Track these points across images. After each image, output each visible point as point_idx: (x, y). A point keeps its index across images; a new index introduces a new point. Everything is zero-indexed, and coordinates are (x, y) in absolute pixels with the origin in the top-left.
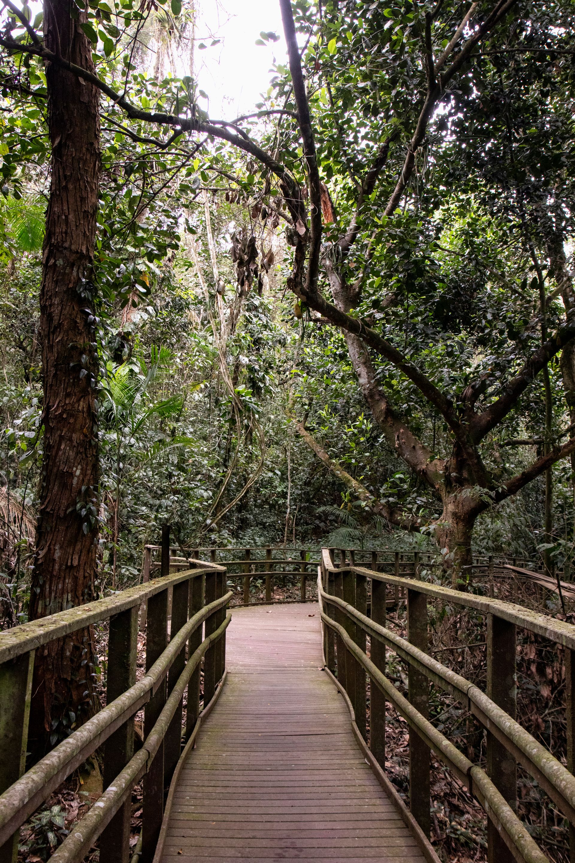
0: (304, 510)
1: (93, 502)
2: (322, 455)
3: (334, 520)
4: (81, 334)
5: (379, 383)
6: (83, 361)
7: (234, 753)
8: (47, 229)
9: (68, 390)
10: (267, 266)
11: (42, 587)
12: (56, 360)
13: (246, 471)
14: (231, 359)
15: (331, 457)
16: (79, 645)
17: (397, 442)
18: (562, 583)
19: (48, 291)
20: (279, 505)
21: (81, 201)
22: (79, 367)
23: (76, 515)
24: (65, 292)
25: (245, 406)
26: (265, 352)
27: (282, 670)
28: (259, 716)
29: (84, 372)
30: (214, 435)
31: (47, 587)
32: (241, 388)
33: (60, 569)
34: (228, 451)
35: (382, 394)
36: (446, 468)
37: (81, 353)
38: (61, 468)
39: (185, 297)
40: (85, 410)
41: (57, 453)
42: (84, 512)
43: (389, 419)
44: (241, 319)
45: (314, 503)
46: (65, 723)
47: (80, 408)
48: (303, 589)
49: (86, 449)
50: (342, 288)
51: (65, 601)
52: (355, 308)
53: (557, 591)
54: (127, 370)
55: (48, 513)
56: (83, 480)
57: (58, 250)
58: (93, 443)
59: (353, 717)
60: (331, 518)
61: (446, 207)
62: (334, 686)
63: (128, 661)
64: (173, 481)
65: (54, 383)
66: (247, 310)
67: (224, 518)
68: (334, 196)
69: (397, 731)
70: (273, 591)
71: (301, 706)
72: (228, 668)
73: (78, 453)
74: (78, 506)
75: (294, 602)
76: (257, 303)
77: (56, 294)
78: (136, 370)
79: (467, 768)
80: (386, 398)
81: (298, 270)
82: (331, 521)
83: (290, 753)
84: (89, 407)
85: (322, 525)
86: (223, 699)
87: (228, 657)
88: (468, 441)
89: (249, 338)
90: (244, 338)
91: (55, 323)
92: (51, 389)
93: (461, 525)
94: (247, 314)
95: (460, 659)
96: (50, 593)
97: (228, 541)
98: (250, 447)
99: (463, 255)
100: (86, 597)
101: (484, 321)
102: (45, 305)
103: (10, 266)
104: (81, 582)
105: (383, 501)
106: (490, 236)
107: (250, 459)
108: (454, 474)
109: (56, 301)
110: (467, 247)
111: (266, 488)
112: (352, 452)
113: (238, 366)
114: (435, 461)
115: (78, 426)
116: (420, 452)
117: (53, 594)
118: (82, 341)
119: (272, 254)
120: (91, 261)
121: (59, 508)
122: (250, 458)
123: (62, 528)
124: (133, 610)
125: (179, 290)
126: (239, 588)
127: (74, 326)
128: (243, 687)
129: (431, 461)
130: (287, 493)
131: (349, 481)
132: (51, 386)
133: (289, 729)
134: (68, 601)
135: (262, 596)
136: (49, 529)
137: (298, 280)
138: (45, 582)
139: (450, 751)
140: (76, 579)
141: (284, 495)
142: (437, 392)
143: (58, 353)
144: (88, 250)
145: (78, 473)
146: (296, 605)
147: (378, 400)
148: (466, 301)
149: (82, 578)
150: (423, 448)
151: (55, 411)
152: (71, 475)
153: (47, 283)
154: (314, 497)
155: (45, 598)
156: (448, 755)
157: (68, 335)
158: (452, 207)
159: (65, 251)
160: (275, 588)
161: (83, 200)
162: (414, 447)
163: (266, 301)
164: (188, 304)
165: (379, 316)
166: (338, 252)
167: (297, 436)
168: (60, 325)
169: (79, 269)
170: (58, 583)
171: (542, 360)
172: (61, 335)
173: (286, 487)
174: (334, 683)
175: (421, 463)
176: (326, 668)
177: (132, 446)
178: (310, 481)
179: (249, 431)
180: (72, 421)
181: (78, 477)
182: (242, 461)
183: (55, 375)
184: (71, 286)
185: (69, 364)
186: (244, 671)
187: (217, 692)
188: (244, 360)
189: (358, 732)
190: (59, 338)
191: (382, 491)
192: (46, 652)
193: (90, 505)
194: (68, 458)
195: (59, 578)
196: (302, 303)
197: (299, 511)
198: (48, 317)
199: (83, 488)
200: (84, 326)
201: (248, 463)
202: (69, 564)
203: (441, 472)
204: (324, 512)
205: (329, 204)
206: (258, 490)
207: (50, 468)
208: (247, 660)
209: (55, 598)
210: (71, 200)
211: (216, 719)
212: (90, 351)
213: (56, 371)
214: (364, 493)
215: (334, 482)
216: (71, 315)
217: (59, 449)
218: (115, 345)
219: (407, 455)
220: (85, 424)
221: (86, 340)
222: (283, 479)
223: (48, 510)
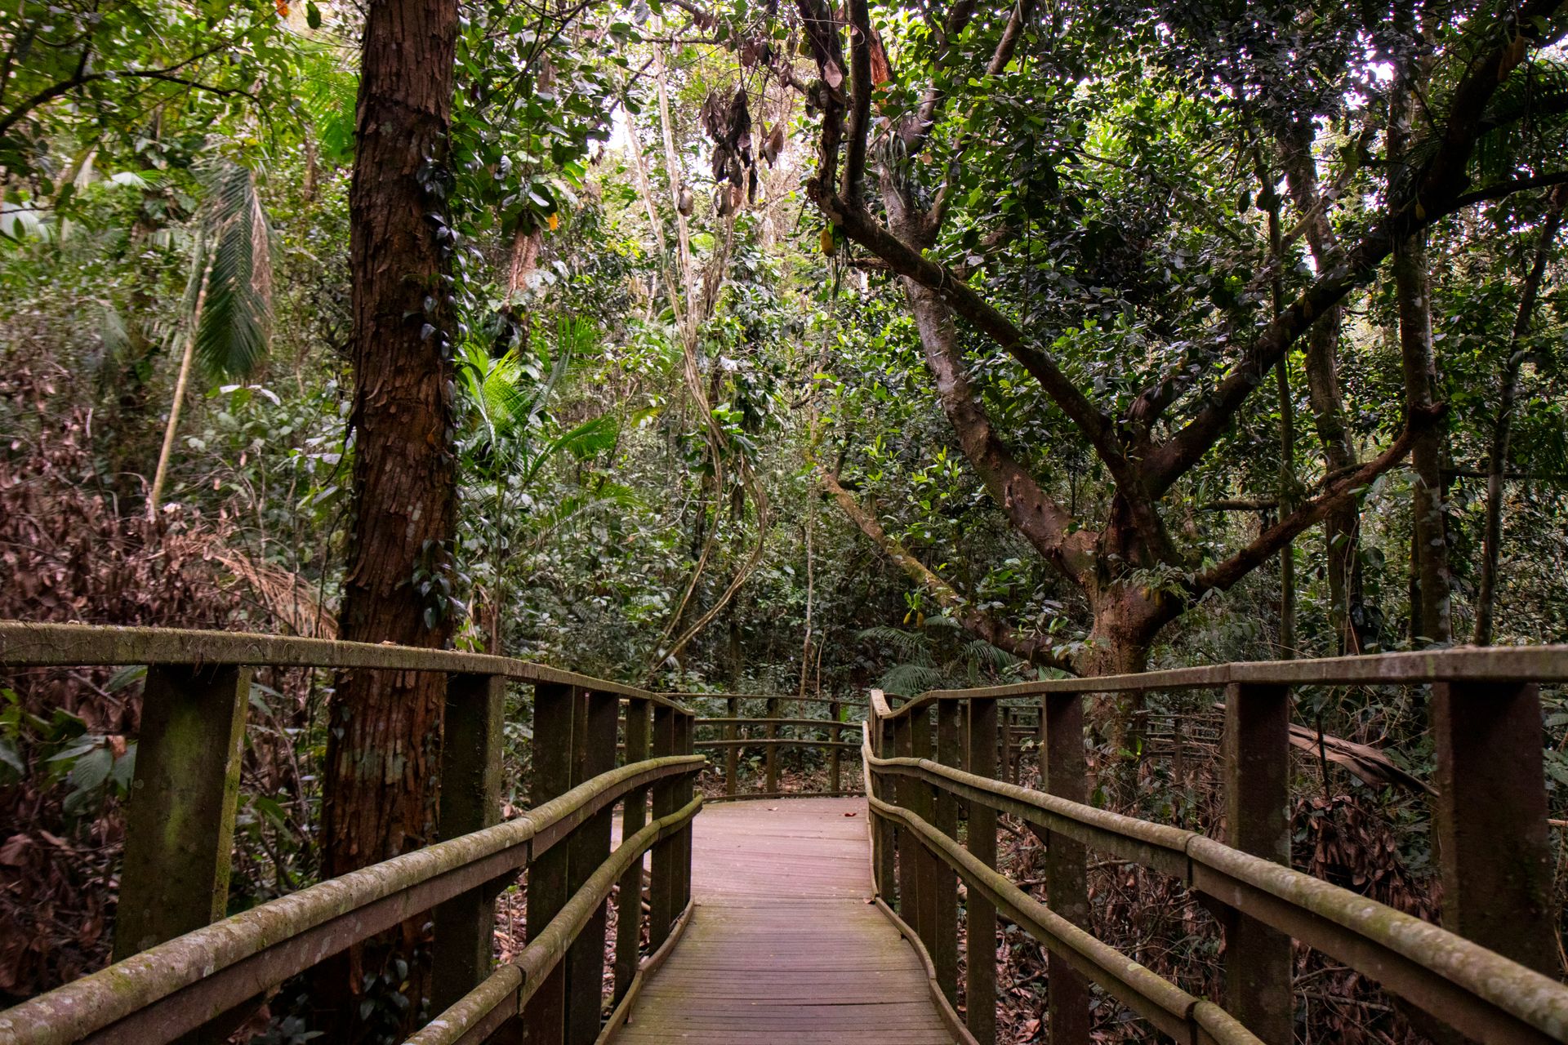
0: (838, 638)
1: (443, 570)
2: (871, 528)
3: (890, 657)
4: (424, 260)
5: (976, 389)
6: (427, 307)
7: (704, 1033)
8: (364, 69)
9: (400, 363)
10: (769, 154)
11: (349, 727)
12: (379, 307)
13: (732, 566)
14: (706, 363)
15: (886, 532)
16: (416, 837)
17: (1008, 499)
18: (1326, 738)
19: (364, 182)
20: (791, 628)
21: (427, 17)
22: (420, 319)
23: (411, 591)
24: (395, 183)
25: (731, 440)
26: (767, 349)
27: (798, 903)
28: (752, 973)
29: (429, 328)
30: (674, 500)
31: (358, 726)
32: (723, 409)
33: (381, 694)
34: (700, 528)
35: (979, 410)
36: (1099, 546)
37: (424, 295)
38: (385, 507)
39: (624, 253)
40: (431, 399)
41: (377, 480)
42: (426, 588)
43: (994, 457)
44: (723, 293)
45: (854, 626)
46: (387, 979)
47: (422, 396)
48: (836, 774)
49: (431, 472)
50: (908, 217)
51: (391, 753)
52: (931, 247)
53: (1316, 751)
54: (518, 374)
55: (361, 589)
56: (426, 531)
57: (383, 106)
58: (445, 460)
59: (933, 972)
60: (886, 652)
61: (1096, 81)
62: (894, 928)
63: (481, 784)
64: (598, 572)
65: (374, 349)
66: (735, 279)
67: (690, 648)
68: (892, 54)
69: (1012, 1013)
70: (780, 777)
71: (833, 958)
72: (696, 897)
73: (417, 478)
74: (416, 576)
75: (817, 795)
76: (752, 265)
77: (380, 187)
78: (535, 374)
79: (1185, 1006)
80: (987, 419)
81: (827, 165)
82: (884, 657)
83: (812, 1035)
84: (439, 395)
85: (869, 664)
86: (685, 945)
87: (695, 880)
88: (1140, 494)
89: (738, 326)
90: (728, 325)
91: (377, 238)
92: (368, 361)
93: (1126, 650)
94: (735, 284)
95: (1131, 882)
96: (363, 739)
97: (700, 689)
98: (739, 523)
99: (1128, 167)
100: (429, 748)
101: (1168, 273)
102: (359, 207)
103: (307, 182)
104: (420, 719)
105: (982, 607)
106: (1176, 135)
107: (739, 545)
108: (1112, 556)
109: (379, 199)
110: (1135, 152)
111: (769, 598)
112: (925, 518)
113: (717, 375)
114: (1078, 534)
115: (417, 429)
116: (1051, 516)
117: (368, 741)
118: (426, 273)
119: (780, 134)
120: (444, 128)
121: (381, 582)
122: (740, 543)
123: (386, 617)
124: (493, 680)
125: (613, 241)
126: (718, 770)
127: (412, 244)
128: (724, 928)
129: (1071, 533)
130: (805, 607)
131: (919, 573)
132: (369, 354)
133: (809, 995)
134: (395, 755)
135: (759, 784)
136: (362, 619)
137: (828, 182)
138: (353, 718)
139: (1146, 980)
140: (410, 713)
141: (800, 611)
142: (1084, 404)
143: (381, 295)
144: (438, 108)
145: (416, 515)
146: (822, 800)
147: (973, 423)
148: (1132, 256)
149: (422, 712)
150: (1057, 509)
151: (376, 399)
152: (405, 519)
153: (362, 167)
154: (853, 616)
155: (354, 748)
156: (1142, 989)
157: (400, 261)
158: (1107, 82)
159: (396, 109)
160: (784, 772)
161: (430, 15)
162: (1039, 508)
163: (769, 262)
164: (627, 267)
165: (974, 261)
166: (900, 151)
167: (825, 497)
168: (386, 242)
169: (421, 140)
170: (377, 720)
171: (1276, 345)
172: (388, 261)
173: (805, 597)
174: (895, 923)
175: (1053, 537)
176: (879, 899)
177: (527, 510)
178: (847, 586)
179: (738, 495)
180: (405, 419)
181: (417, 523)
182: (727, 549)
183: (376, 335)
184: (406, 171)
185: (401, 314)
186: (726, 904)
187: (674, 933)
188: (730, 365)
189: (942, 998)
190: (384, 267)
191: (979, 590)
192: (355, 847)
193: (439, 575)
194: (397, 488)
195: (380, 711)
196: (835, 228)
197: (828, 639)
198: (364, 228)
199: (426, 544)
200: (431, 245)
201: (737, 554)
202: (399, 685)
203: (1089, 553)
204: (872, 639)
205: (884, 66)
206: (754, 602)
207: (365, 506)
208: (732, 886)
209: (372, 747)
210: (409, 15)
211: (671, 976)
212: (441, 292)
213: (378, 327)
214: (948, 594)
215: (891, 588)
216: (405, 225)
217: (381, 471)
218: (497, 329)
219: (1027, 522)
220: (431, 425)
221: (435, 272)
222: (799, 582)
223: (361, 584)
